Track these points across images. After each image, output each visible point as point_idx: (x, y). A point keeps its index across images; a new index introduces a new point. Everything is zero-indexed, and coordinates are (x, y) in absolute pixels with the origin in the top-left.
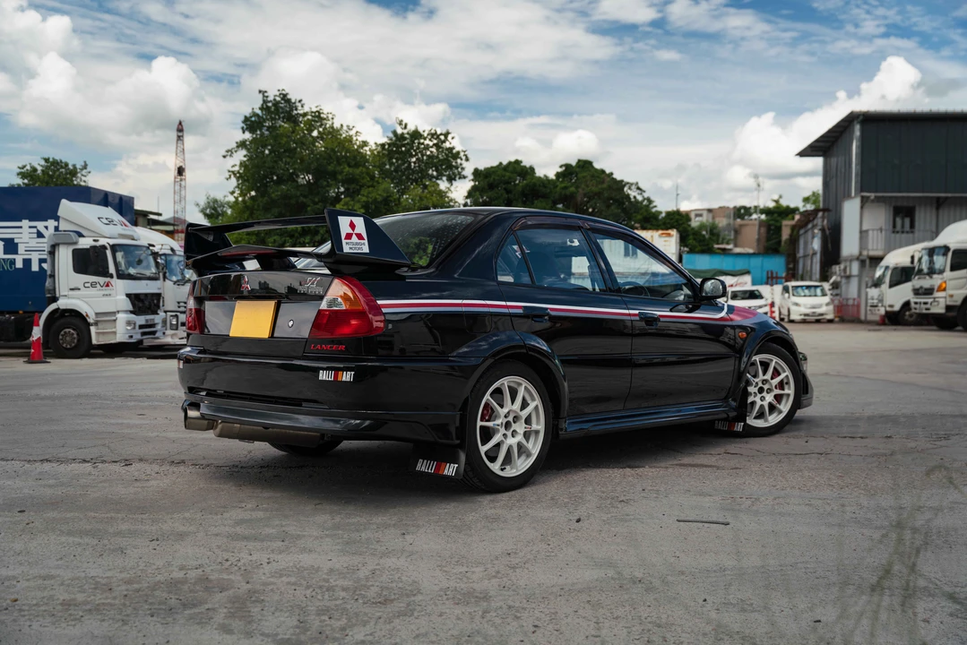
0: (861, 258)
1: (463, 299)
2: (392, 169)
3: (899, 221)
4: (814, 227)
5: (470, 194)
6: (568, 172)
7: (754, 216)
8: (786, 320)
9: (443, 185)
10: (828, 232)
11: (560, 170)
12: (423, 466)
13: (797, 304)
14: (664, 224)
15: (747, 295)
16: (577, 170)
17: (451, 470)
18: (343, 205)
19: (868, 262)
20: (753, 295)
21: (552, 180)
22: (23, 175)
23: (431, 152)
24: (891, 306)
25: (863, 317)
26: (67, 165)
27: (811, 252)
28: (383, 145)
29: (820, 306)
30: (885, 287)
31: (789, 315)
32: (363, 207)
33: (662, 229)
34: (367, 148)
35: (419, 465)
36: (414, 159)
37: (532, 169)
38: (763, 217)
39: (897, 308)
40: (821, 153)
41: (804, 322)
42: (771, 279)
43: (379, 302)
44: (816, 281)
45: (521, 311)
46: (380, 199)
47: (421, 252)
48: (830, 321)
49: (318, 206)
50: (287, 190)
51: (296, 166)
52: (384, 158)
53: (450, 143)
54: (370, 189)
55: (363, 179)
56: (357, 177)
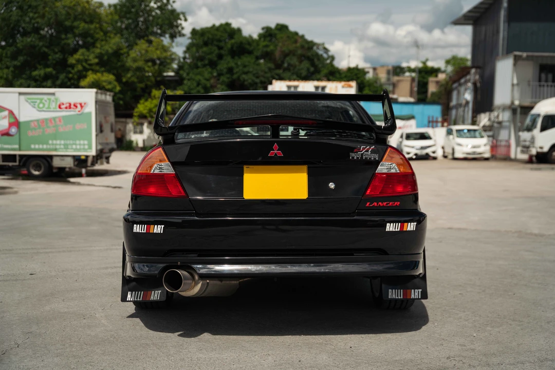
0: (513, 106)
2: (123, 26)
3: (543, 76)
4: (466, 82)
5: (189, 49)
6: (269, 34)
7: (407, 74)
8: (450, 157)
9: (166, 40)
10: (478, 85)
11: (261, 31)
13: (460, 145)
14: (346, 77)
15: (418, 136)
16: (277, 32)
17: (416, 294)
18: (80, 55)
19: (519, 110)
20: (423, 137)
21: (256, 40)
23: (156, 13)
24: (541, 148)
25: (513, 156)
27: (464, 102)
28: (115, 6)
29: (479, 147)
30: (536, 131)
31: (453, 153)
32: (96, 57)
33: (345, 81)
34: (102, 9)
36: (142, 19)
37: (239, 30)
38: (414, 74)
39: (546, 149)
40: (471, 22)
41: (465, 159)
42: (432, 123)
44: (468, 124)
46: (110, 51)
47: (146, 95)
48: (487, 159)
49: (57, 56)
50: (32, 41)
51: (39, 20)
52: (116, 17)
53: (172, 6)
54: (103, 43)
55: (98, 33)
56: (92, 32)
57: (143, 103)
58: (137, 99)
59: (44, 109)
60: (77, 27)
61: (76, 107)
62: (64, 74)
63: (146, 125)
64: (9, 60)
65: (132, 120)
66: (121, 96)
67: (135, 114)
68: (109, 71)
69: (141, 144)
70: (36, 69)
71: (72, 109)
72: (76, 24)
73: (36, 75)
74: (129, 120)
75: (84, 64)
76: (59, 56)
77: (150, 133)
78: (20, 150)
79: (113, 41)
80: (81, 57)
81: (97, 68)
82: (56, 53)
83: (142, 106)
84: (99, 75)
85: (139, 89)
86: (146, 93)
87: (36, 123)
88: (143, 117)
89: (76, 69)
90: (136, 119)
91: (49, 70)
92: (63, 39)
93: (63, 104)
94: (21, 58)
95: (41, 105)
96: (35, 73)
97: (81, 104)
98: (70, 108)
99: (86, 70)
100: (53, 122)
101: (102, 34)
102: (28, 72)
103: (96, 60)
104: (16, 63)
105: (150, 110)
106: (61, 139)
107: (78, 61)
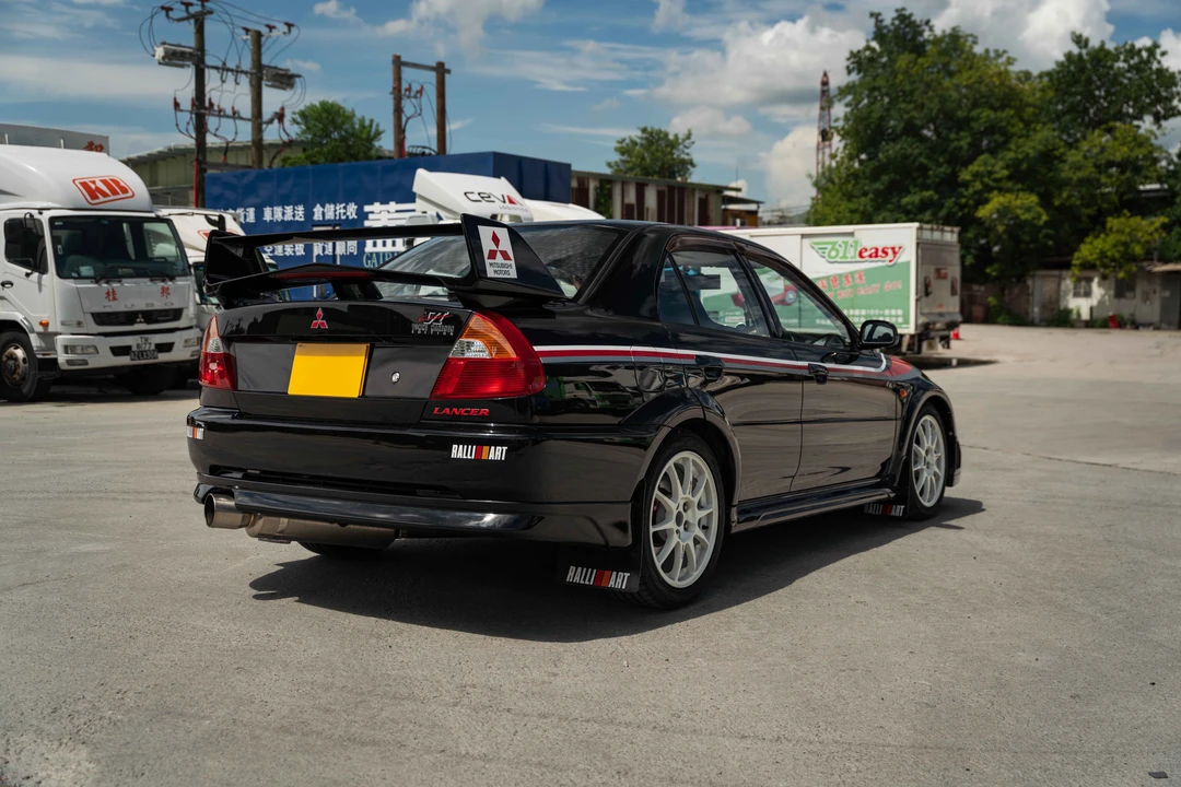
1: (631, 345)
9: (1147, 123)
12: (575, 575)
17: (619, 580)
18: (980, 165)
22: (622, 151)
26: (666, 135)
28: (1049, 74)
32: (1007, 167)
34: (1028, 82)
35: (571, 574)
43: (537, 348)
45: (693, 362)
46: (1033, 154)
47: (1099, 227)
49: (942, 169)
50: (902, 149)
51: (915, 114)
52: (1051, 94)
53: (1159, 62)
54: (1021, 141)
55: (1013, 126)
56: (1004, 124)
57: (1091, 243)
58: (1081, 235)
59: (838, 259)
60: (976, 119)
61: (886, 254)
62: (953, 200)
63: (1096, 280)
64: (867, 182)
65: (1070, 273)
66: (1051, 232)
67: (1074, 262)
68: (1031, 190)
69: (1085, 315)
70: (908, 192)
71: (879, 258)
72: (974, 113)
73: (908, 204)
74: (1064, 273)
75: (986, 180)
76: (944, 169)
77: (1103, 296)
78: (800, 327)
79: (1039, 136)
80: (982, 169)
81: (1010, 184)
82: (939, 165)
83: (1089, 247)
84: (1010, 196)
85: (1084, 219)
86: (1097, 224)
87: (825, 282)
88: (1088, 266)
89: (971, 190)
90: (1076, 271)
91: (927, 194)
92: (953, 141)
93: (866, 250)
94: (885, 178)
95: (833, 253)
96: (905, 200)
97: (893, 249)
98: (876, 256)
99: (989, 189)
100: (850, 279)
101: (1021, 125)
102: (895, 200)
103: (1005, 173)
104: (878, 186)
105: (1103, 254)
106: (860, 308)
107: (976, 175)
